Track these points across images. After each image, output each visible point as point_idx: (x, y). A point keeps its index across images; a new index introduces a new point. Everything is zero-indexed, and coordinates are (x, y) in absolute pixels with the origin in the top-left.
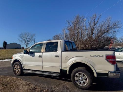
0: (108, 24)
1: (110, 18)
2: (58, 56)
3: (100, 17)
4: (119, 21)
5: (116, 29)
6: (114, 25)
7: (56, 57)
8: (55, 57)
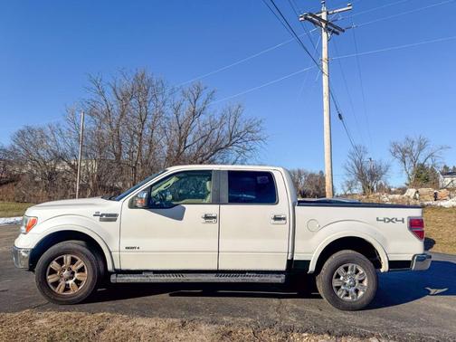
0: (232, 124)
1: (240, 107)
2: (284, 219)
3: (211, 96)
4: (261, 121)
5: (251, 143)
6: (248, 130)
7: (277, 222)
8: (273, 221)
